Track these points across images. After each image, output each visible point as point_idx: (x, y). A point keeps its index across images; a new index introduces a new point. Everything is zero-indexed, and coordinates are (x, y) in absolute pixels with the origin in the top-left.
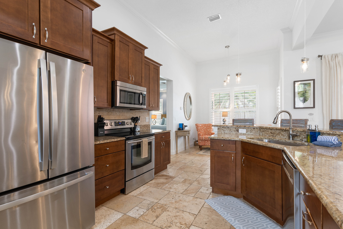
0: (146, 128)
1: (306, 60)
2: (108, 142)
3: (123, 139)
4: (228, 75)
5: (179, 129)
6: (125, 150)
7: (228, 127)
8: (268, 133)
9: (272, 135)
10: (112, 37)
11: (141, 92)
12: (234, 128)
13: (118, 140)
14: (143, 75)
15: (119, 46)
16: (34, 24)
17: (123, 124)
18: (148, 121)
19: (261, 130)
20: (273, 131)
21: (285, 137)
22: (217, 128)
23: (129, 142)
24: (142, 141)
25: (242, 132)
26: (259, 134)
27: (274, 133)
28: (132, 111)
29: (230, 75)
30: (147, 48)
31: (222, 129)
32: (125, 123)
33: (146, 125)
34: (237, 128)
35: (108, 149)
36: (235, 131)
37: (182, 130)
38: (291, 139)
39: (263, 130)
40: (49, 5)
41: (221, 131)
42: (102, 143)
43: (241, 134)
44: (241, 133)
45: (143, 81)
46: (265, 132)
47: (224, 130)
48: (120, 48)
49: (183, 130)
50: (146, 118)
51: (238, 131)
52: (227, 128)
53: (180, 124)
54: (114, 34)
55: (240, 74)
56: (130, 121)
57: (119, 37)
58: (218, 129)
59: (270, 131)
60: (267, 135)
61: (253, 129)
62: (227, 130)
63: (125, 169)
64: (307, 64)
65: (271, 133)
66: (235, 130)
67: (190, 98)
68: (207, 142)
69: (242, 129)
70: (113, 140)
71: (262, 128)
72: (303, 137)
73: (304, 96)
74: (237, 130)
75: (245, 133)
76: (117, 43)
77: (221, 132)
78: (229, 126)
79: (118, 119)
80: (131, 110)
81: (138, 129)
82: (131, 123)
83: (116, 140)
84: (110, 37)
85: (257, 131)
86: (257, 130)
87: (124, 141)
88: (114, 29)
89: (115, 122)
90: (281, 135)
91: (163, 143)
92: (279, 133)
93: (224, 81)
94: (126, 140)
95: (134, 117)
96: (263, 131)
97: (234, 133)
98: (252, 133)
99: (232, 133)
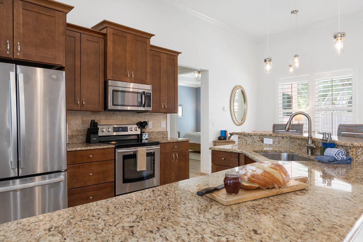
0: (161, 136)
1: (340, 37)
2: (91, 148)
3: (111, 147)
4: (295, 56)
5: (220, 138)
6: (115, 160)
7: (251, 136)
8: (296, 144)
10: (104, 31)
11: (144, 91)
12: (258, 137)
13: (104, 148)
14: (148, 70)
15: (112, 39)
16: (8, 42)
17: (125, 129)
18: (165, 127)
22: (237, 136)
23: (118, 151)
24: (137, 151)
25: (268, 143)
26: (289, 146)
28: (140, 114)
29: (298, 56)
30: (154, 35)
31: (244, 139)
32: (127, 128)
33: (161, 132)
34: (262, 137)
35: (91, 156)
36: (259, 141)
37: (223, 140)
38: (310, 152)
39: (292, 140)
40: (21, 22)
41: (242, 141)
42: (84, 150)
44: (267, 144)
45: (148, 76)
47: (246, 139)
48: (114, 42)
49: (225, 140)
50: (162, 122)
51: (262, 141)
52: (249, 136)
53: (222, 131)
54: (106, 27)
55: (270, 60)
56: (136, 126)
57: (112, 30)
58: (239, 138)
61: (281, 138)
62: (249, 140)
63: (115, 181)
66: (259, 140)
67: (243, 93)
69: (268, 138)
70: (98, 147)
75: (272, 144)
76: (110, 38)
77: (243, 143)
78: (251, 134)
79: (120, 124)
80: (138, 113)
81: (145, 137)
82: (136, 129)
83: (101, 147)
84: (102, 31)
85: (287, 142)
86: (286, 140)
87: (114, 148)
88: (104, 22)
89: (114, 128)
91: (176, 156)
93: (290, 66)
94: (115, 148)
95: (141, 122)
96: (293, 142)
97: (258, 144)
98: (280, 145)
99: (255, 144)
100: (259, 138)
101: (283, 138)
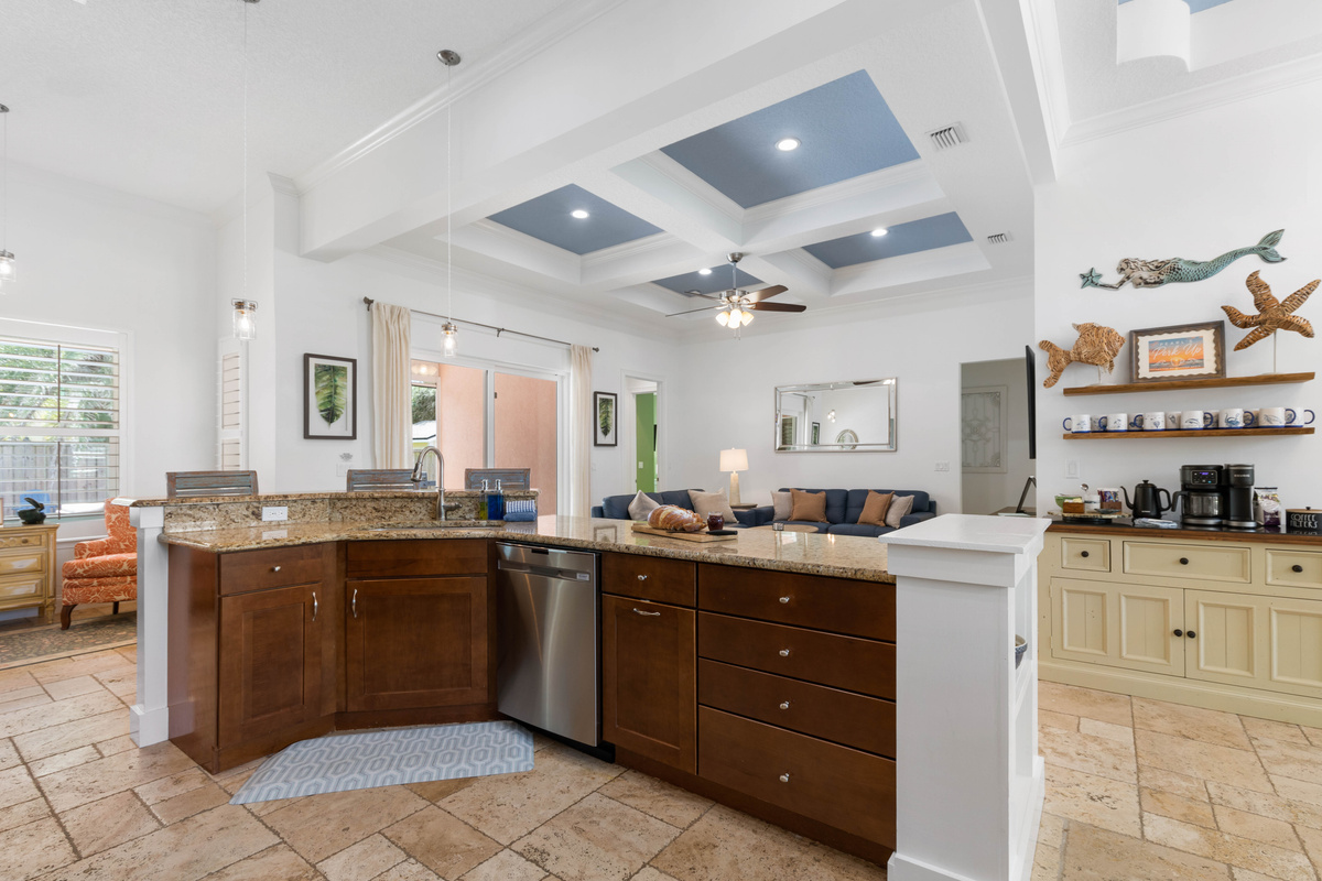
7: (219, 504)
8: (362, 510)
9: (379, 514)
12: (244, 506)
19: (339, 504)
20: (382, 504)
21: (420, 516)
22: (159, 512)
25: (275, 518)
26: (329, 519)
27: (385, 510)
31: (190, 516)
34: (255, 504)
36: (247, 517)
38: (443, 517)
39: (346, 504)
43: (271, 526)
44: (271, 522)
46: (354, 509)
47: (197, 516)
51: (257, 515)
52: (211, 508)
58: (168, 514)
59: (370, 505)
60: (363, 518)
61: (309, 503)
62: (210, 517)
64: (454, 338)
65: (375, 508)
66: (246, 513)
68: (100, 584)
69: (274, 505)
71: (339, 499)
72: (467, 509)
73: (330, 402)
74: (253, 513)
75: (286, 518)
85: (324, 510)
86: (322, 505)
90: (407, 513)
92: (401, 507)
96: (346, 508)
97: (243, 526)
98: (307, 519)
99: (233, 525)
100: (247, 509)
101: (314, 502)
